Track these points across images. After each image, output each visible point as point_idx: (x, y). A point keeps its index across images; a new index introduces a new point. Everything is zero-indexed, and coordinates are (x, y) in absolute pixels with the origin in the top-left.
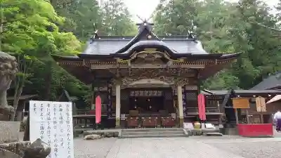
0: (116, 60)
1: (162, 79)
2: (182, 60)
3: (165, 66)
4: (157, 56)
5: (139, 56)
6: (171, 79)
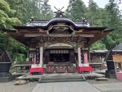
2: (81, 31)
3: (70, 35)
4: (65, 28)
5: (54, 28)
6: (74, 43)
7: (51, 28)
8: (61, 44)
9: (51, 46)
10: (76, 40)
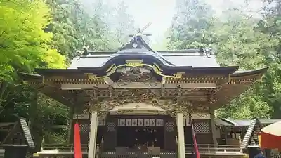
1: (155, 103)
2: (179, 76)
3: (158, 85)
4: (143, 71)
5: (118, 71)
6: (167, 104)
7: (113, 71)
9: (116, 109)
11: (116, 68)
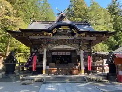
0: (43, 33)
1: (71, 45)
2: (84, 34)
3: (73, 38)
4: (69, 31)
5: (58, 31)
6: (76, 46)
7: (55, 31)
8: (64, 46)
9: (55, 47)
10: (79, 42)
11: (56, 30)
